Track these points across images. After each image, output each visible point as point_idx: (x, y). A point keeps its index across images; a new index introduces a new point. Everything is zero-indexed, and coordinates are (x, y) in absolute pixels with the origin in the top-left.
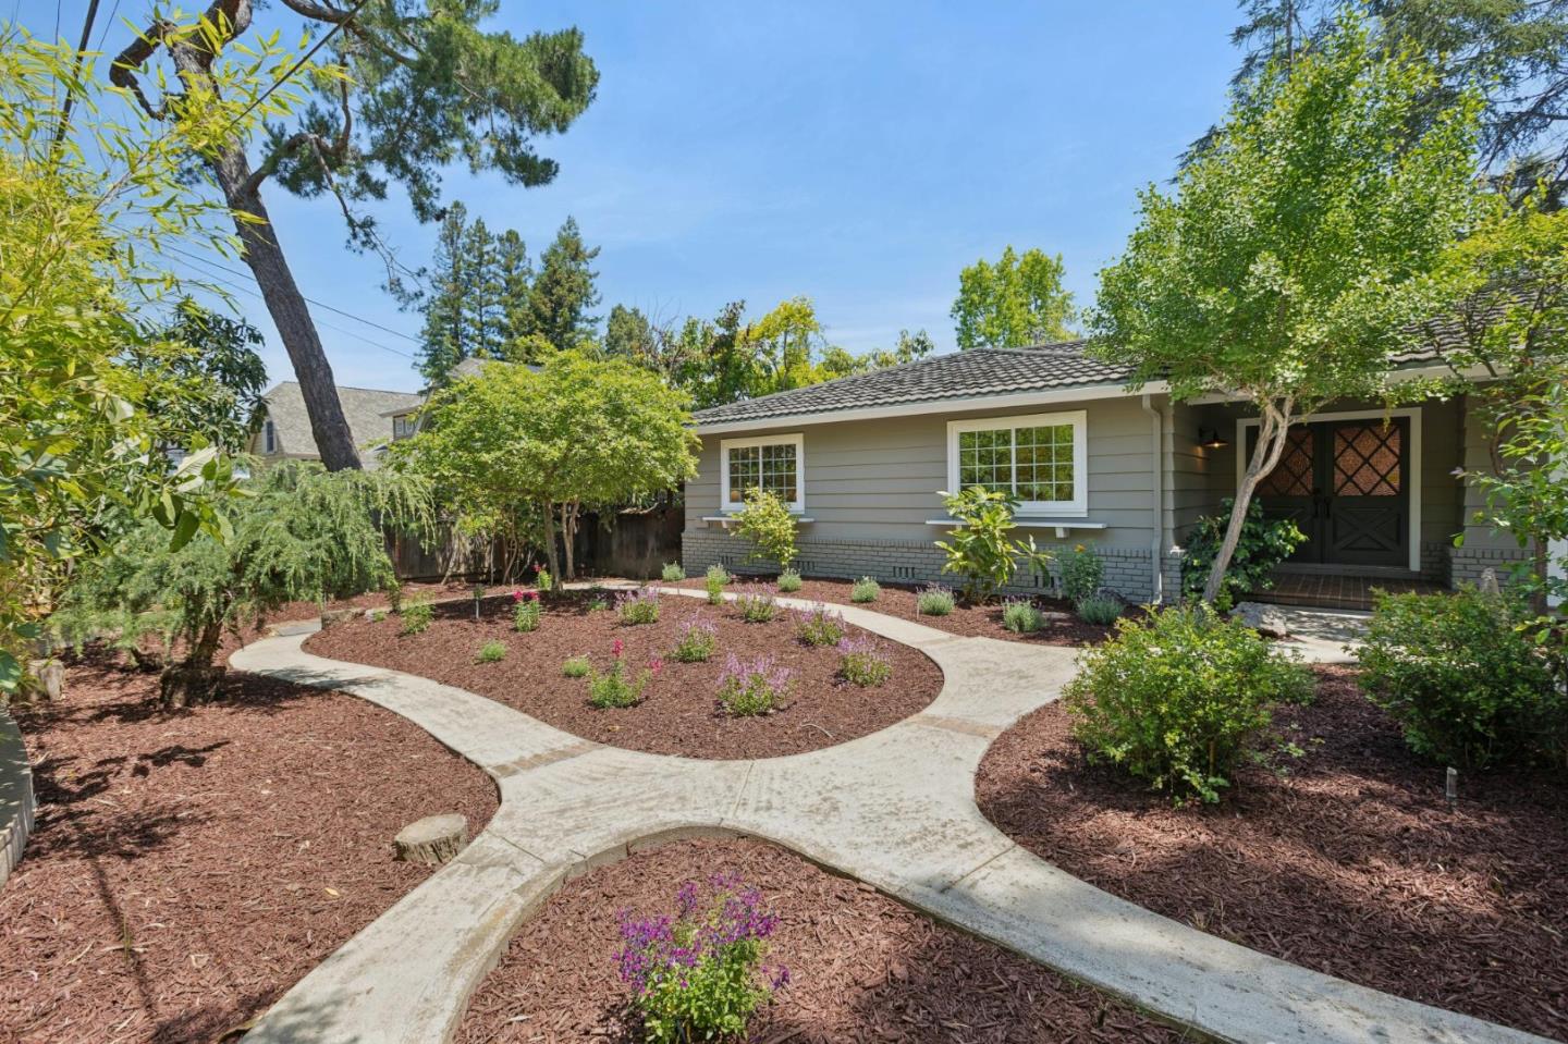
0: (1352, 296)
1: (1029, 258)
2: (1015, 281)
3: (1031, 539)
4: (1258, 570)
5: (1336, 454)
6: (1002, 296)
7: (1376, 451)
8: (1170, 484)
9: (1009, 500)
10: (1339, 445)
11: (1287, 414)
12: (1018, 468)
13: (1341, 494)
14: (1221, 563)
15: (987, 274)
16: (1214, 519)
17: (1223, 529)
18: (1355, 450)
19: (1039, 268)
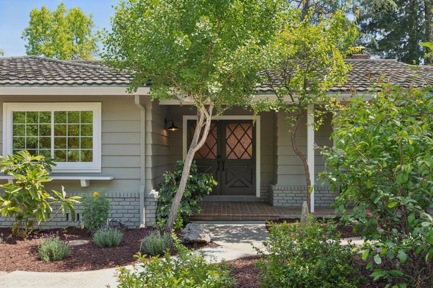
0: (243, 49)
1: (74, 12)
2: (65, 23)
3: (63, 188)
4: (195, 202)
5: (227, 137)
6: (56, 31)
7: (243, 136)
8: (150, 152)
9: (49, 161)
10: (228, 133)
11: (211, 113)
12: (56, 139)
13: (229, 158)
14: (177, 200)
15: (46, 15)
16: (173, 173)
17: (178, 179)
18: (235, 135)
19: (79, 19)
